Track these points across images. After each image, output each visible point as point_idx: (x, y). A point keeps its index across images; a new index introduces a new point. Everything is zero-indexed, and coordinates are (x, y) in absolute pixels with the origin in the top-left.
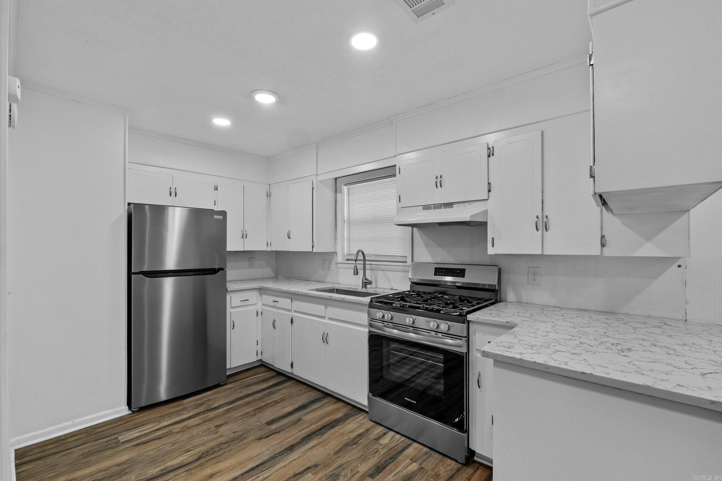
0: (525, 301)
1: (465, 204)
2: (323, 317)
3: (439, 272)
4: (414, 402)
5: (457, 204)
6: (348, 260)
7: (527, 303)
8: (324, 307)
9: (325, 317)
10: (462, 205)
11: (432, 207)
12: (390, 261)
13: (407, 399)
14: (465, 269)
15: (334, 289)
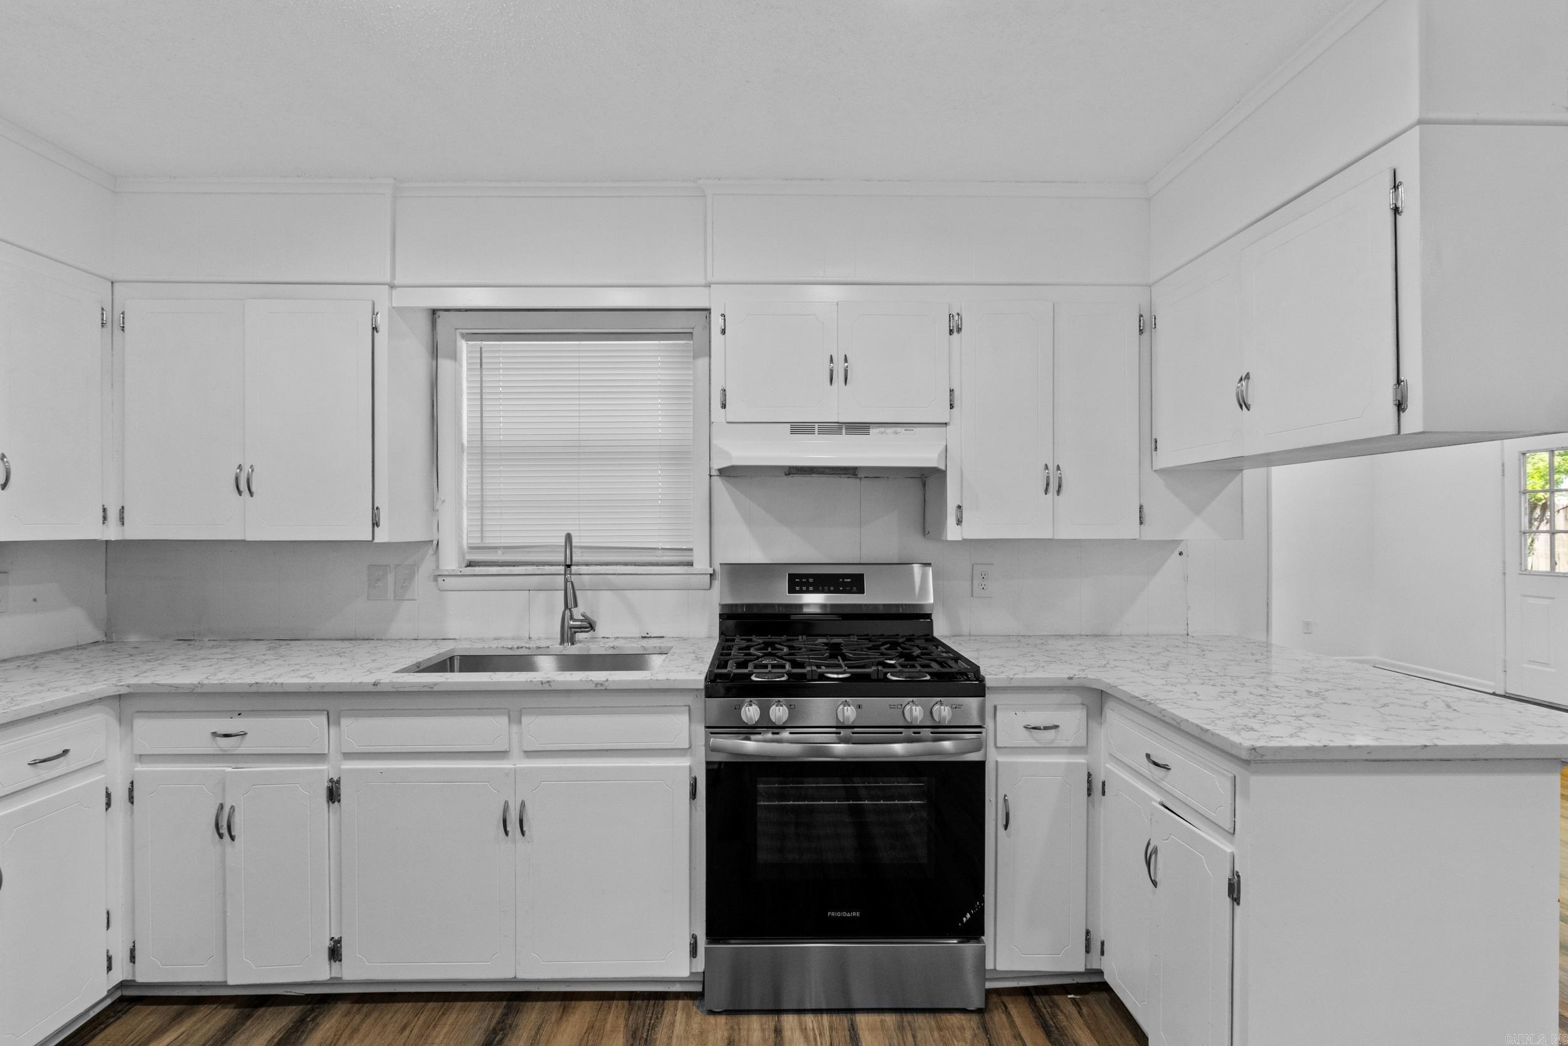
0: (966, 631)
1: (899, 429)
2: (502, 754)
3: (801, 584)
4: (854, 914)
5: (879, 427)
6: (470, 564)
7: (970, 635)
8: (504, 720)
9: (509, 752)
10: (890, 430)
11: (816, 429)
12: (626, 564)
13: (833, 914)
14: (863, 575)
15: (452, 659)
